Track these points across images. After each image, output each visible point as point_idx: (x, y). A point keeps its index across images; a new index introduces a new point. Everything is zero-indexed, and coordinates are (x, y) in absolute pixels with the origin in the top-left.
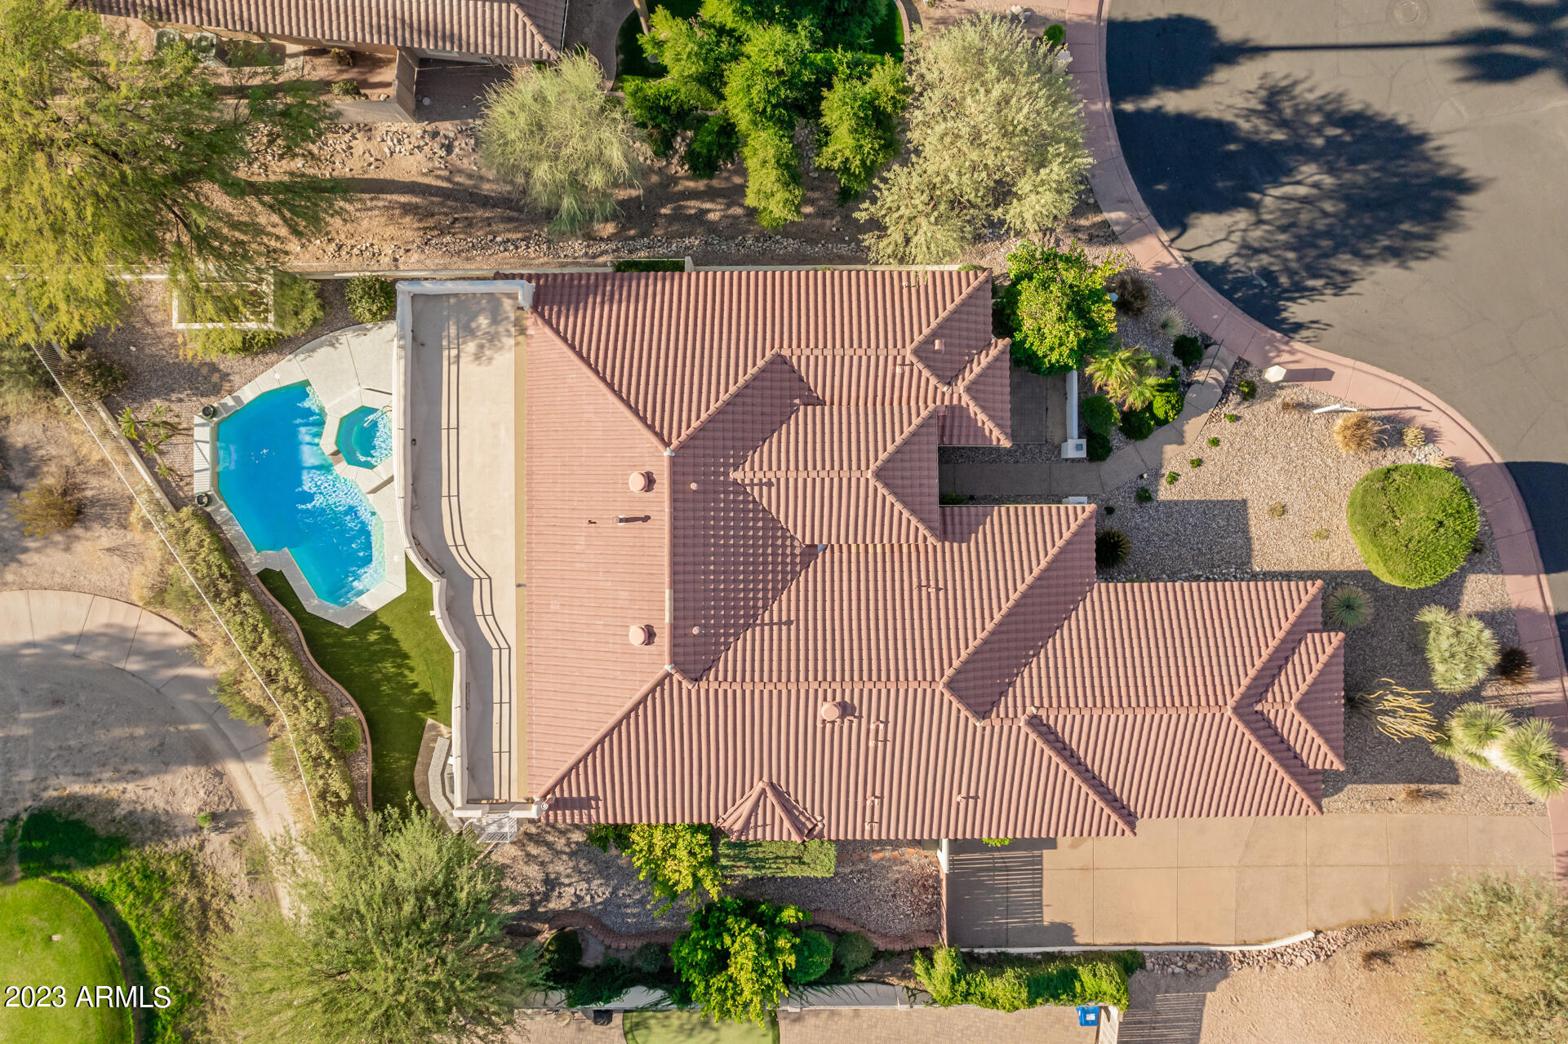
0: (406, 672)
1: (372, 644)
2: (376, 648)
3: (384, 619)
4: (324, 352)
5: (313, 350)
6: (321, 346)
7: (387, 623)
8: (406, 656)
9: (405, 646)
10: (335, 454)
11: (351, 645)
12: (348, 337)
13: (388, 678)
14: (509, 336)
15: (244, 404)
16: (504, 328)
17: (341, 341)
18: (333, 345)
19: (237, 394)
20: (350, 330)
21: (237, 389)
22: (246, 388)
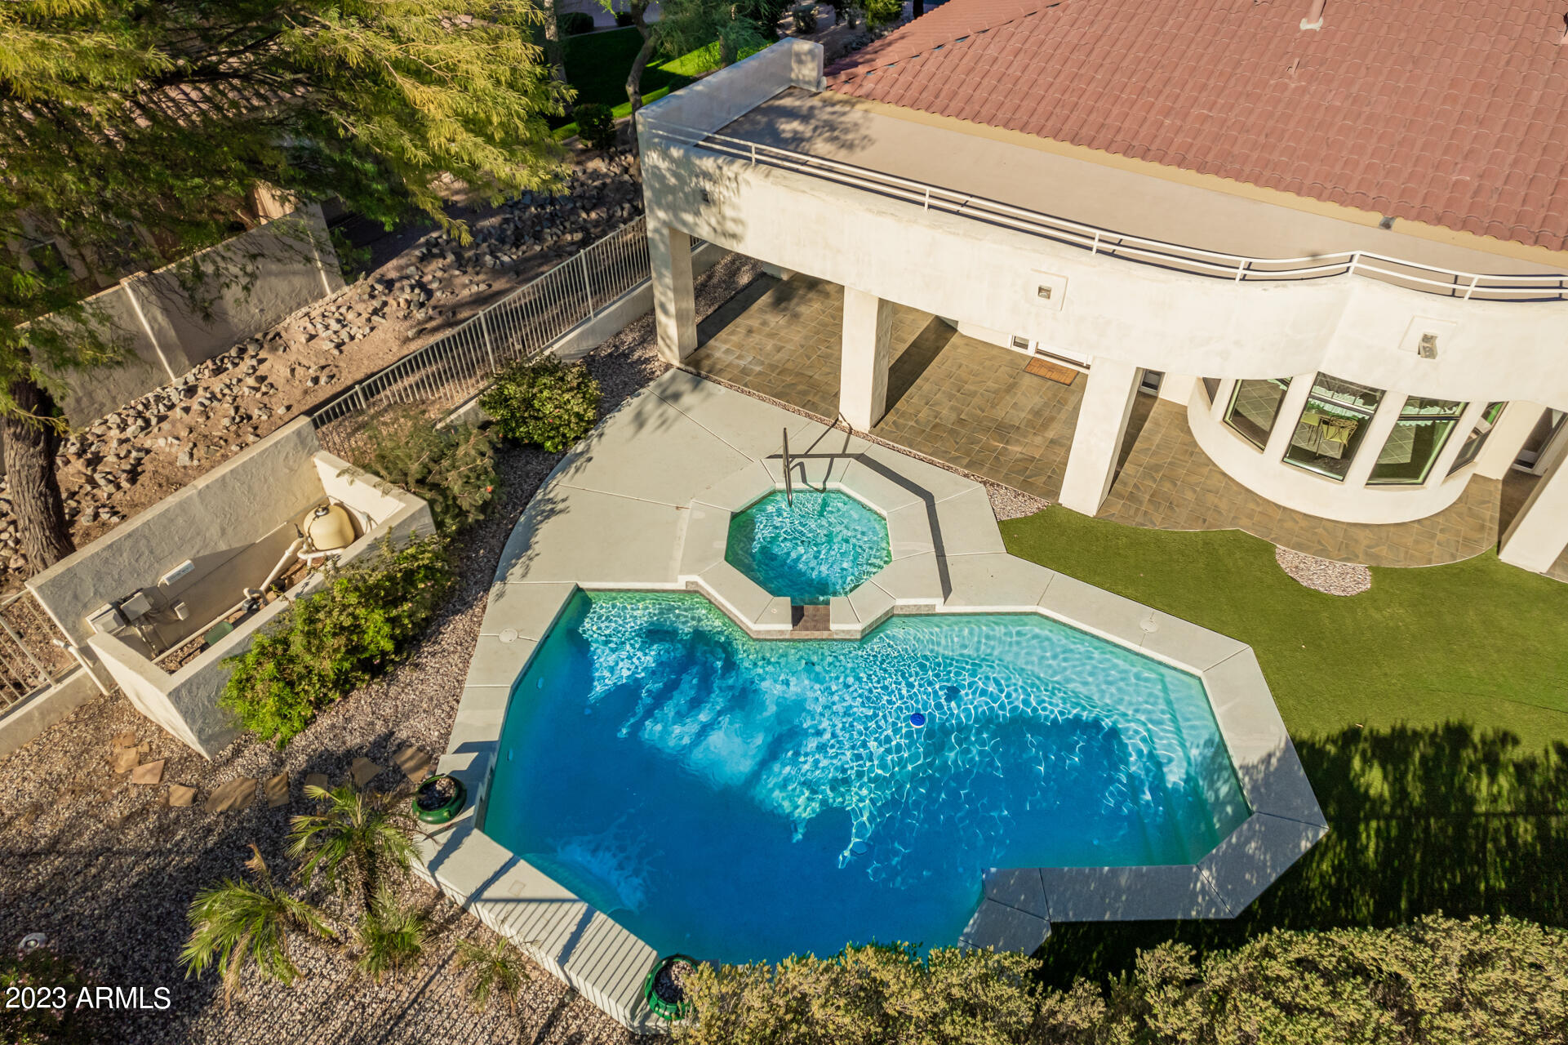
0: (1516, 754)
1: (1400, 794)
2: (1416, 792)
3: (1323, 729)
4: (547, 535)
5: (528, 547)
6: (532, 529)
7: (1336, 727)
8: (1458, 735)
9: (1426, 719)
10: (797, 615)
11: (1392, 848)
12: (561, 486)
13: (1535, 809)
14: (844, 114)
15: (495, 736)
16: (824, 115)
17: (560, 497)
18: (552, 512)
19: (455, 742)
20: (553, 478)
21: (446, 736)
22: (461, 716)
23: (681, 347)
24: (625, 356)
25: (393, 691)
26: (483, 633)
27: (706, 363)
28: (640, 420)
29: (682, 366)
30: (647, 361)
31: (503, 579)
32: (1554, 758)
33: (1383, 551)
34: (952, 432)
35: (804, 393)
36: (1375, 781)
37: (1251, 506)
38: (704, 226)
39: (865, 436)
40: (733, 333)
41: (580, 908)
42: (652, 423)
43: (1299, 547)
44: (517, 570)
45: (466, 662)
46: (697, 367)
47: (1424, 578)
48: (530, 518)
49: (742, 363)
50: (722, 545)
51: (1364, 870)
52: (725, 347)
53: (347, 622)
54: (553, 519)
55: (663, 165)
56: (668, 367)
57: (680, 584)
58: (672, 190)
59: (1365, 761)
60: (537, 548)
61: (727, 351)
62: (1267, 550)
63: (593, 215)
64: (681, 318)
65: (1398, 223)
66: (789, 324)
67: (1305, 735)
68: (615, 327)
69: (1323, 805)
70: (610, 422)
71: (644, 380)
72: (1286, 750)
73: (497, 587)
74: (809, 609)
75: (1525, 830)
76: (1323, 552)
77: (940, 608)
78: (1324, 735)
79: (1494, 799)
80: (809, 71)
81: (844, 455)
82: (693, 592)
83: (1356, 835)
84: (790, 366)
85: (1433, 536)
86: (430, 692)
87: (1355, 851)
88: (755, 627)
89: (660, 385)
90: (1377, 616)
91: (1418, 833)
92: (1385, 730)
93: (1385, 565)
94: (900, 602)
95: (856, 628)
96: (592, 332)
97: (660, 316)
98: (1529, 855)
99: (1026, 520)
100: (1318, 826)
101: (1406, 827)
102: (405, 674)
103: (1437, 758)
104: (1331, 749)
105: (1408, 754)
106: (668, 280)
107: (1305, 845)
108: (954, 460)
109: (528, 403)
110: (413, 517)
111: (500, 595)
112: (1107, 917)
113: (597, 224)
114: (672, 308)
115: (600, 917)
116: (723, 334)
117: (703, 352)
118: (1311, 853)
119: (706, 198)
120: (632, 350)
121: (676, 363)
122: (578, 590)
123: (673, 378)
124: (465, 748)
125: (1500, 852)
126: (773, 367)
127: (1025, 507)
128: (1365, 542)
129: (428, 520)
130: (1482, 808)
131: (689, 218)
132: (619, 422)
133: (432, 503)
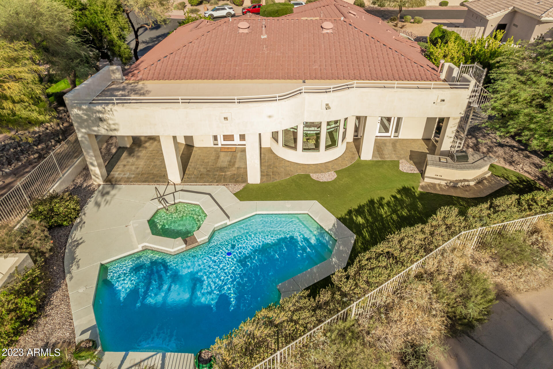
0: (385, 201)
1: (367, 220)
2: (370, 218)
3: (343, 213)
5: (74, 259)
6: (73, 253)
7: (346, 212)
8: (372, 202)
9: (364, 201)
10: (186, 242)
11: (371, 234)
12: (77, 235)
13: (394, 211)
14: (136, 86)
15: (94, 323)
16: (129, 87)
17: (79, 239)
18: (78, 244)
19: (78, 332)
20: (72, 233)
21: (73, 332)
22: (76, 323)
23: (102, 176)
24: (81, 187)
25: (40, 329)
26: (70, 293)
27: (113, 180)
28: (98, 204)
29: (104, 183)
30: (90, 186)
31: (70, 272)
32: (392, 199)
33: (336, 166)
34: (207, 174)
35: (153, 178)
36: (360, 220)
37: (299, 167)
38: (102, 130)
39: (180, 184)
40: (118, 168)
41: (159, 356)
42: (103, 204)
43: (315, 172)
44: (74, 267)
45: (68, 306)
46: (110, 181)
47: (347, 169)
48: (70, 250)
49: (126, 176)
50: (149, 231)
51: (368, 241)
52: (118, 173)
53: (12, 307)
54: (80, 246)
55: (80, 112)
56: (99, 185)
57: (140, 248)
58: (86, 120)
59: (356, 216)
60: (78, 258)
61: (119, 174)
62: (308, 176)
63: (40, 147)
64: (99, 166)
65: (306, 81)
66: (137, 159)
67: (340, 216)
68: (72, 178)
69: (352, 231)
70: (86, 209)
71: (93, 192)
72: (337, 222)
73: (68, 276)
74: (188, 239)
75: (394, 217)
76: (322, 172)
77: (229, 223)
78: (344, 215)
79: (386, 213)
80: (118, 75)
81: (176, 191)
82: (145, 250)
83: (362, 234)
84: (144, 172)
85: (345, 159)
86: (57, 321)
87: (364, 238)
88: (172, 250)
89: (99, 191)
90: (342, 182)
91: (375, 228)
92: (357, 208)
93: (338, 170)
94: (216, 225)
95: (206, 238)
96: (63, 182)
97: (91, 167)
98: (398, 222)
99: (241, 191)
100: (353, 236)
101: (372, 228)
102: (42, 321)
103: (370, 209)
104: (347, 217)
105: (364, 211)
106: (92, 153)
107: (353, 242)
108: (212, 182)
109: (52, 210)
110: (24, 261)
111: (71, 278)
112: (316, 281)
113: (42, 149)
114: (95, 163)
115: (168, 354)
116: (115, 169)
117: (110, 177)
118: (355, 243)
119: (101, 120)
120: (82, 184)
121: (102, 183)
122: (102, 265)
123: (103, 188)
124: (83, 332)
125: (392, 224)
126: (138, 174)
127: (239, 187)
128: (331, 166)
129: (30, 260)
130: (384, 216)
131: (95, 129)
132: (90, 207)
133: (30, 253)
